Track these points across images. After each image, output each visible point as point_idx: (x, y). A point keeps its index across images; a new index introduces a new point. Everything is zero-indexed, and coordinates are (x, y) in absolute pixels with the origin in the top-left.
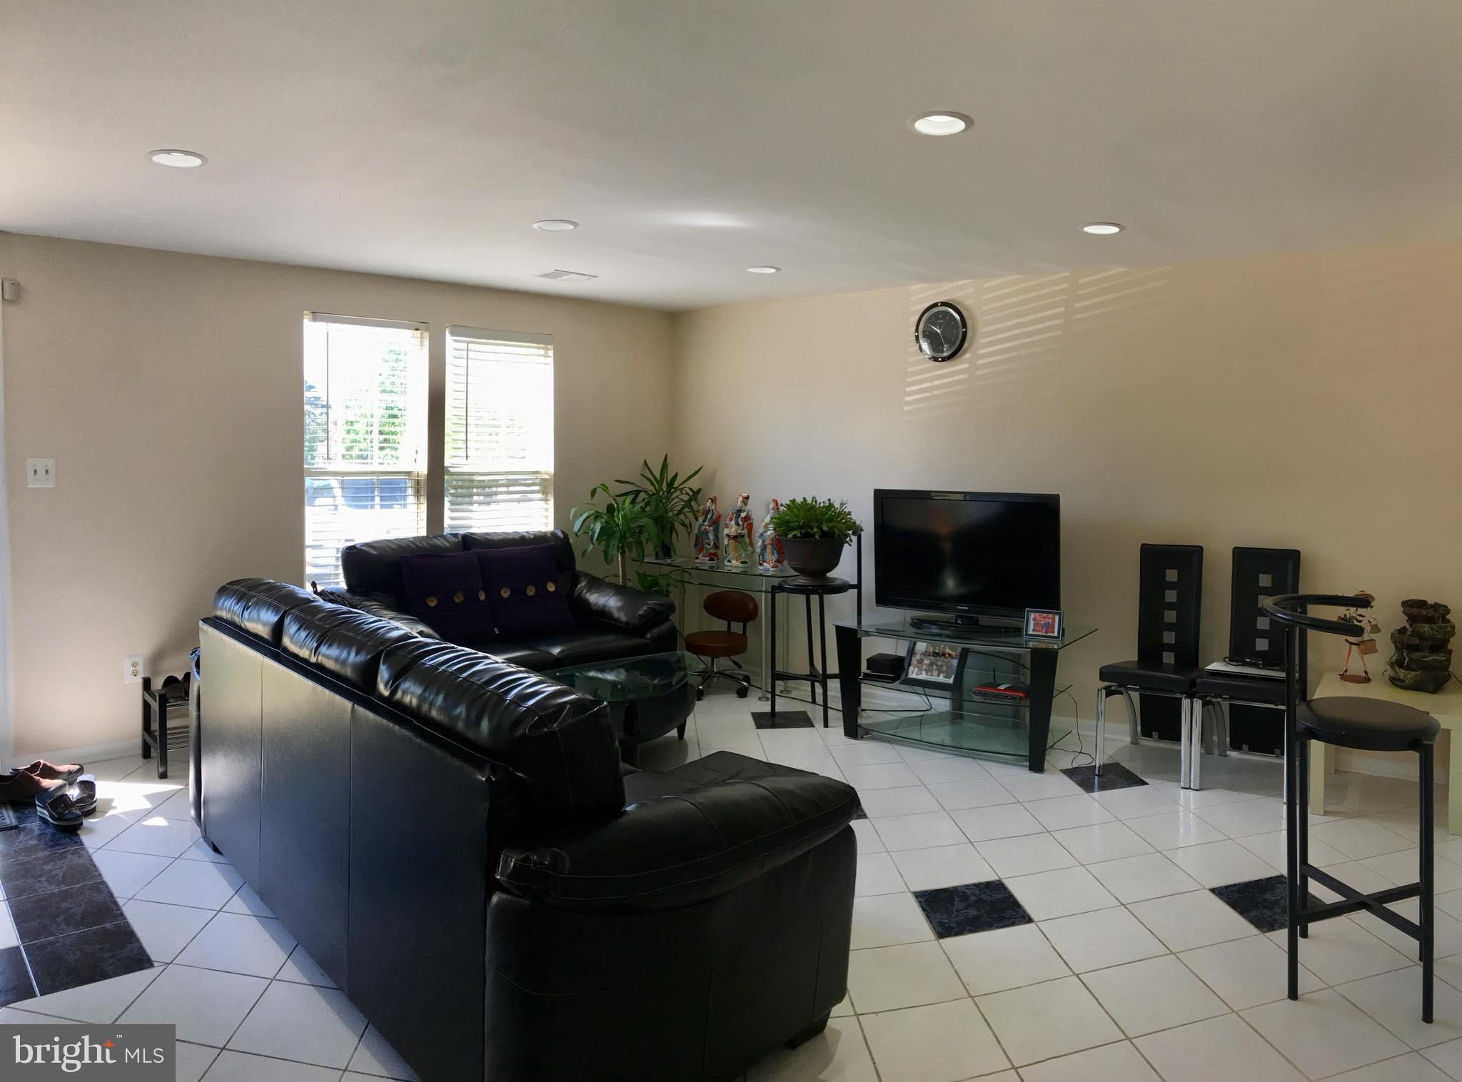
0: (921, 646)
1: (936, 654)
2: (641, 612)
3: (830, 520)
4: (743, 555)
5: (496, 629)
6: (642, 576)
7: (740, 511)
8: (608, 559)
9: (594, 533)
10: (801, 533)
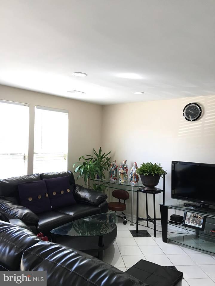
0: (189, 214)
1: (194, 216)
2: (97, 199)
3: (157, 170)
4: (125, 179)
5: (51, 206)
6: (95, 185)
7: (124, 165)
8: (85, 181)
9: (81, 172)
10: (148, 174)
